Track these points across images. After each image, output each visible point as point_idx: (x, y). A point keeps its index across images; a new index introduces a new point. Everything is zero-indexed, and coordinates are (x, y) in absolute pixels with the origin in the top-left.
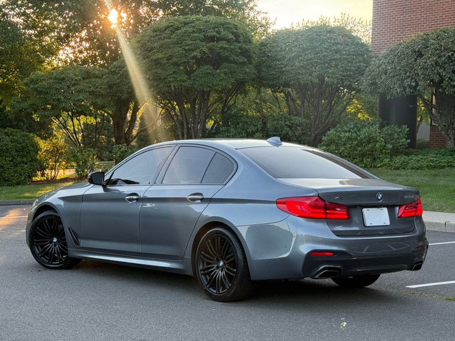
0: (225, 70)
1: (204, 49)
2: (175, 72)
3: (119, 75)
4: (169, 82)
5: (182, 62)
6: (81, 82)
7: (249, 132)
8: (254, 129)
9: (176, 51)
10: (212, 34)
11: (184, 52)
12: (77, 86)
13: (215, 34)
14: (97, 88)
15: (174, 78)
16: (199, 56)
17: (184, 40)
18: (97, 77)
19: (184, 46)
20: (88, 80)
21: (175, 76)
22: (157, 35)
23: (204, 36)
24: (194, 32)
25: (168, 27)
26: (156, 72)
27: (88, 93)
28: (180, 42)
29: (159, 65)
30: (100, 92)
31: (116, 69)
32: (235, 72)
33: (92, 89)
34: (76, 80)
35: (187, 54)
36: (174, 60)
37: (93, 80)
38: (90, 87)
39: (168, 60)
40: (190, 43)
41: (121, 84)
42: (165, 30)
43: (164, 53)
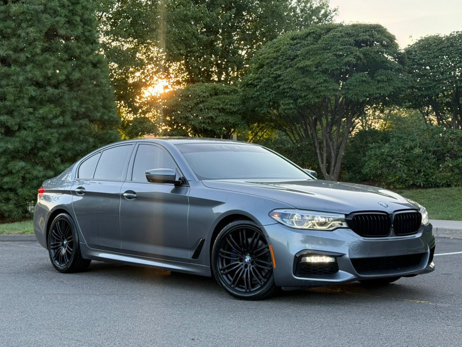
0: (382, 77)
1: (358, 53)
2: (325, 81)
3: (258, 87)
4: (320, 92)
5: (334, 68)
6: (209, 99)
7: (407, 148)
8: (412, 144)
9: (326, 57)
10: (364, 37)
11: (335, 58)
12: (205, 103)
13: (368, 37)
14: (226, 104)
15: (325, 87)
16: (354, 61)
17: (334, 45)
18: (226, 93)
19: (334, 51)
20: (216, 97)
21: (326, 85)
22: (297, 43)
23: (355, 41)
24: (342, 36)
25: (310, 33)
26: (304, 82)
27: (217, 111)
28: (329, 47)
29: (306, 74)
30: (230, 109)
31: (254, 81)
32: (392, 79)
33: (221, 106)
34: (204, 97)
35: (338, 60)
36: (324, 67)
37: (222, 96)
38: (219, 104)
39: (317, 67)
40: (342, 47)
41: (260, 98)
42: (307, 37)
43: (311, 60)
